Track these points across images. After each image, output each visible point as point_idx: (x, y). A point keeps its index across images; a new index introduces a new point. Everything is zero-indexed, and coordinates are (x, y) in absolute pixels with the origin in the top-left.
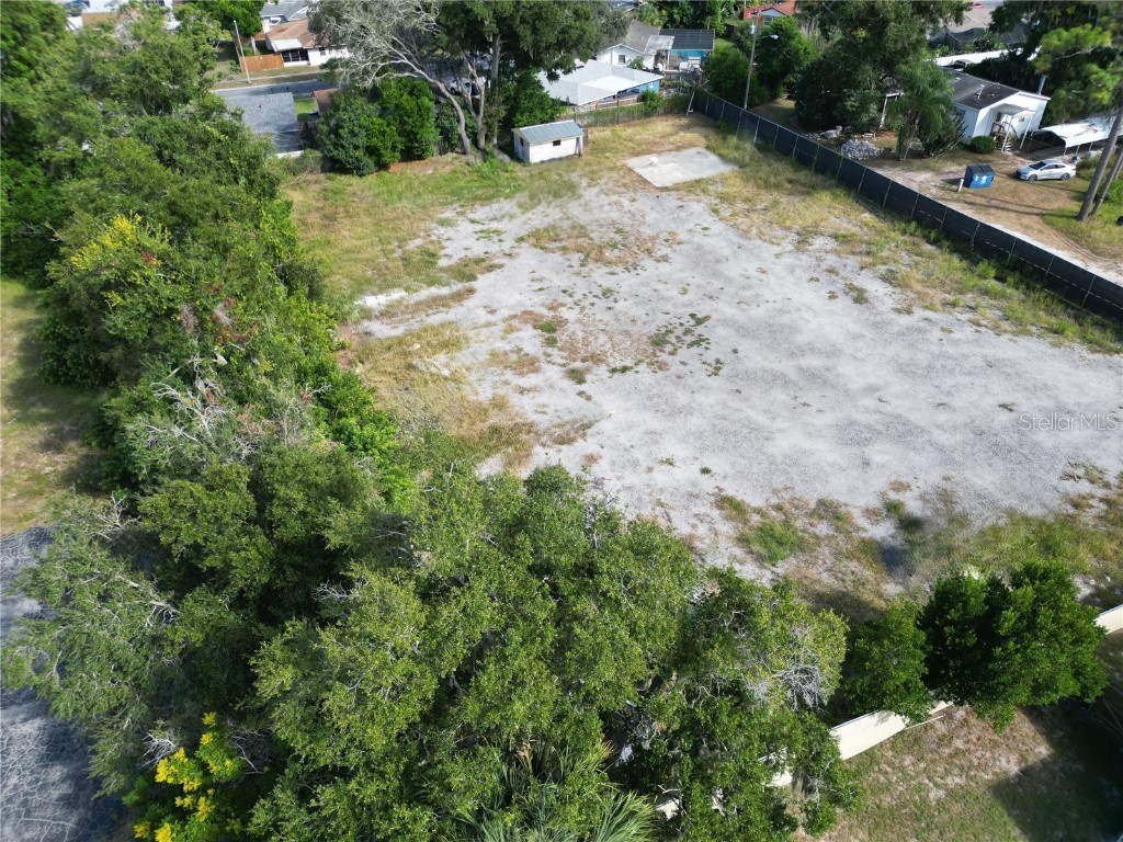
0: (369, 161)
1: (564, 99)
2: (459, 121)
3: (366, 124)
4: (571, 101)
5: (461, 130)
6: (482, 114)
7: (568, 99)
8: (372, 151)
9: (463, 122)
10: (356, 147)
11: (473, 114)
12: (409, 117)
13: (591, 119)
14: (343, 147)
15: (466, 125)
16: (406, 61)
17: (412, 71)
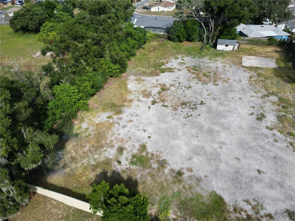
0: (177, 39)
1: (246, 34)
2: (205, 34)
3: (179, 29)
4: (248, 35)
5: (205, 36)
6: (212, 33)
7: (247, 34)
8: (178, 37)
9: (206, 34)
10: (174, 35)
11: (210, 33)
12: (190, 30)
13: (249, 42)
14: (172, 34)
15: (206, 35)
16: (194, 15)
17: (195, 18)
